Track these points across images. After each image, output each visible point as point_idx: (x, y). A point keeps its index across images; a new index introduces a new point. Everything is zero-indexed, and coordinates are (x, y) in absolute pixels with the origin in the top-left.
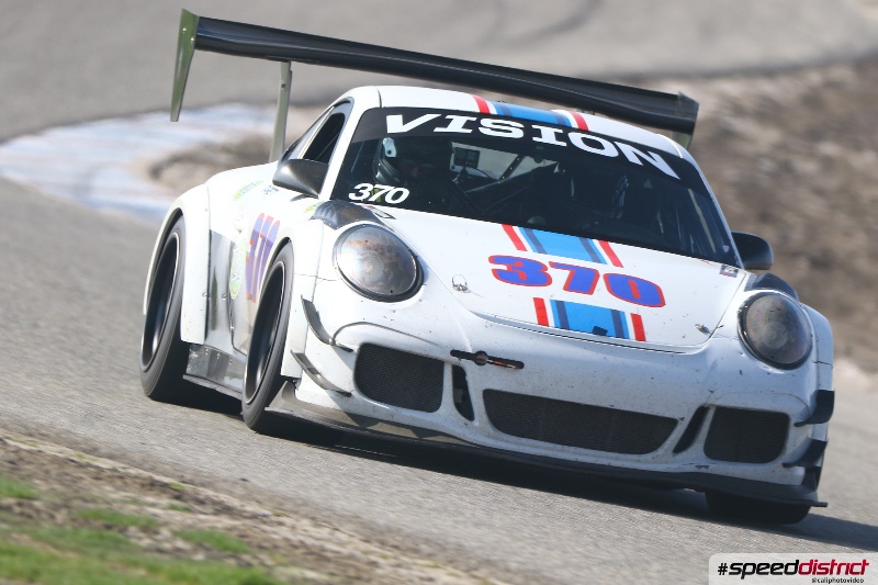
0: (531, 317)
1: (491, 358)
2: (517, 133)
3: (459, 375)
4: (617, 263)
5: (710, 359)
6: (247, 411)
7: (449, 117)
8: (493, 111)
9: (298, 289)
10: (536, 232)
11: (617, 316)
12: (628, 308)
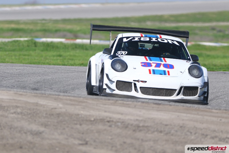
0: (148, 73)
1: (140, 81)
2: (148, 39)
3: (135, 84)
4: (166, 61)
5: (183, 78)
7: (135, 38)
8: (143, 36)
9: (106, 72)
10: (151, 57)
12: (166, 70)
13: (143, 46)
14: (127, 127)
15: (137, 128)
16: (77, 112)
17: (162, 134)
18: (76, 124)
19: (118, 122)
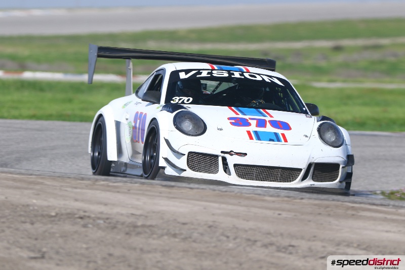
0: (247, 137)
1: (235, 153)
2: (226, 75)
4: (271, 117)
7: (201, 71)
8: (216, 68)
9: (163, 135)
11: (276, 134)
12: (279, 132)
14: (114, 228)
15: (133, 229)
16: (25, 200)
17: (177, 240)
18: (24, 222)
19: (99, 218)
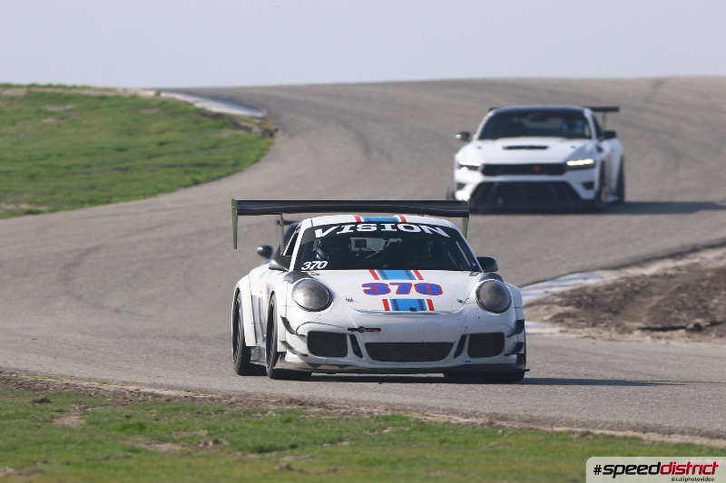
0: (382, 308)
1: (366, 329)
2: (374, 228)
3: (354, 339)
5: (464, 314)
6: (268, 370)
7: (343, 226)
8: (363, 221)
9: (279, 313)
10: (385, 271)
11: (421, 302)
12: (425, 297)
13: (361, 244)
